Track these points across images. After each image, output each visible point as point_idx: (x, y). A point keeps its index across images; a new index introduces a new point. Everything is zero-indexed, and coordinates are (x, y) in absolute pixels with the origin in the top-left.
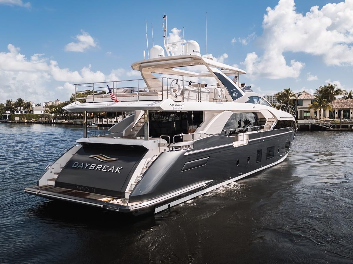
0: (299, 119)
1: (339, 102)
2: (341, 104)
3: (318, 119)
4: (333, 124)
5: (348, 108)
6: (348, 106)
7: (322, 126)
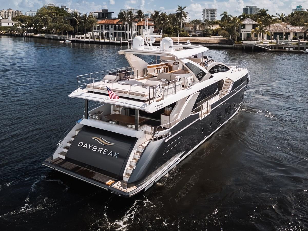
0: (243, 40)
1: (274, 27)
2: (276, 28)
3: (258, 41)
4: (271, 46)
5: (282, 31)
6: (281, 30)
7: (262, 47)
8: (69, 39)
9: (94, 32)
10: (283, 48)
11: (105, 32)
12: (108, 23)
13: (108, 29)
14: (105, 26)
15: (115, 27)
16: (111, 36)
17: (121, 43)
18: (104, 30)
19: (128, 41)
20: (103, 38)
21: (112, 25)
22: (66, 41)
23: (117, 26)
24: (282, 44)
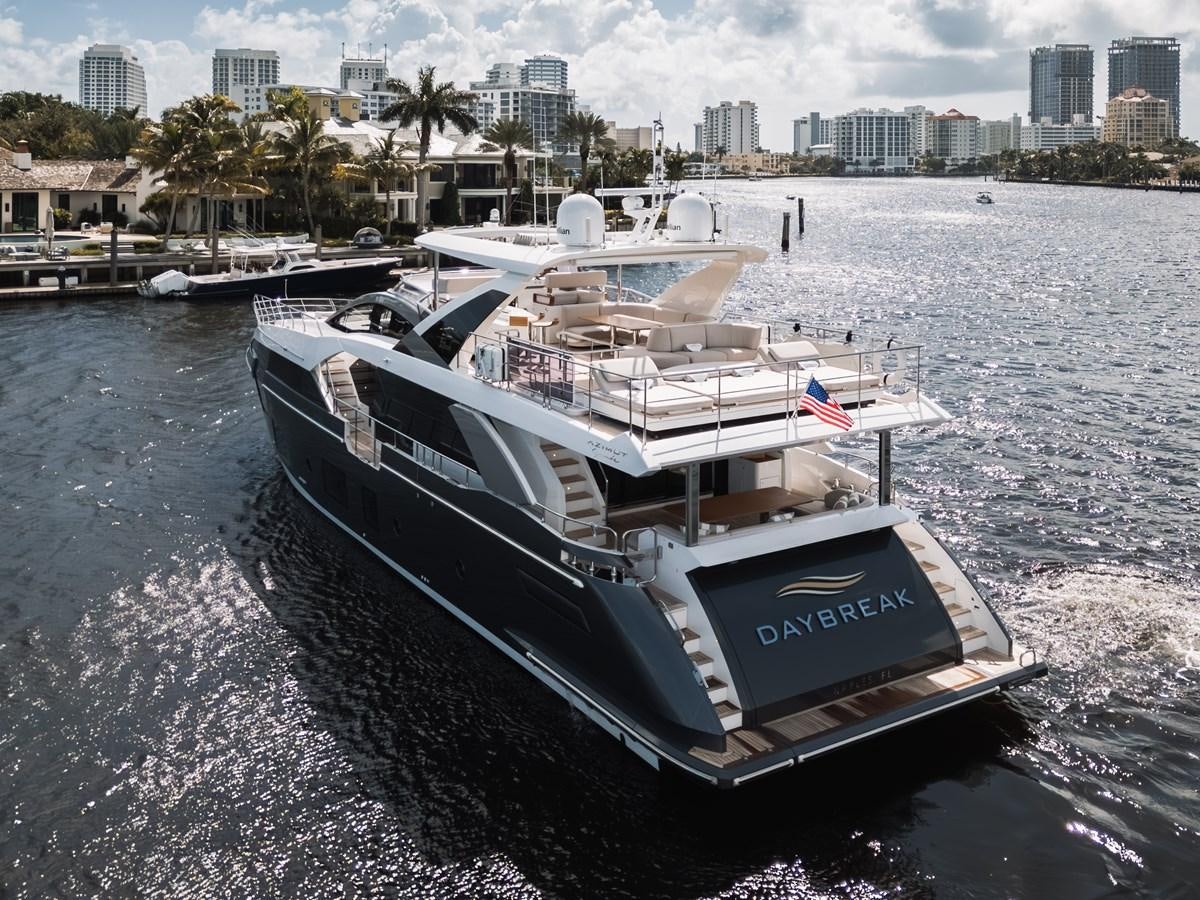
10: (26, 280)
24: (18, 258)
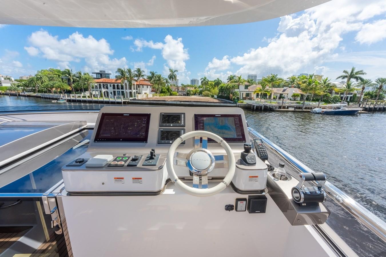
8: (64, 98)
9: (92, 91)
10: (286, 108)
11: (103, 90)
12: (107, 82)
13: (107, 88)
14: (103, 85)
15: (114, 86)
16: (111, 95)
17: (122, 102)
18: (103, 89)
19: (129, 99)
20: (102, 97)
21: (110, 84)
22: (60, 101)
23: (116, 85)
